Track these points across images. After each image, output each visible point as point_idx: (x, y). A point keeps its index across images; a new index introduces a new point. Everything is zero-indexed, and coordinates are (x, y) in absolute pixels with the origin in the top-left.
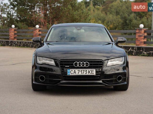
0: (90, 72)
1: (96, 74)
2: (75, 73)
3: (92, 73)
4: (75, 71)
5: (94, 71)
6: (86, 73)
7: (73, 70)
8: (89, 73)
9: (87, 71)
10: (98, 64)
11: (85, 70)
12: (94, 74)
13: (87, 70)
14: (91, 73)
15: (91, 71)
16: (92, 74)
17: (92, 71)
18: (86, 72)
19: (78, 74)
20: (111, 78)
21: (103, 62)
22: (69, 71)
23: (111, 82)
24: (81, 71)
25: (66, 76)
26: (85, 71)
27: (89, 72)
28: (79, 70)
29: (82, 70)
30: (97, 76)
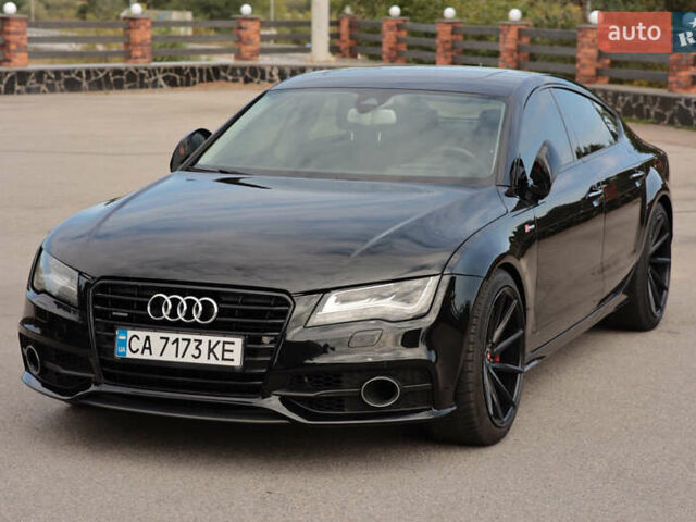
0: (218, 350)
1: (245, 362)
2: (150, 348)
3: (227, 355)
4: (148, 338)
5: (237, 345)
6: (197, 353)
7: (142, 334)
8: (211, 355)
9: (200, 342)
10: (261, 314)
11: (192, 337)
12: (232, 360)
13: (205, 339)
14: (220, 356)
15: (221, 344)
16: (223, 359)
17: (227, 347)
18: (197, 348)
19: (161, 354)
20: (329, 386)
21: (289, 305)
22: (124, 338)
23: (328, 409)
24: (177, 340)
25: (109, 359)
26: (193, 344)
27: (211, 350)
28: (167, 339)
29: (181, 336)
30: (247, 371)
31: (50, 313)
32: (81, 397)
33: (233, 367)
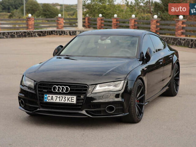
0: (70, 99)
1: (77, 102)
2: (53, 99)
3: (72, 100)
4: (52, 97)
5: (75, 98)
6: (65, 100)
7: (51, 96)
9: (65, 97)
10: (81, 90)
11: (63, 96)
12: (74, 102)
13: (67, 96)
14: (70, 101)
15: (71, 98)
17: (72, 98)
18: (65, 99)
19: (56, 100)
20: (98, 108)
21: (87, 88)
22: (46, 97)
23: (98, 114)
24: (60, 97)
25: (43, 102)
26: (64, 98)
27: (68, 99)
28: (57, 97)
29: (60, 96)
30: (77, 104)
31: (27, 91)
32: (35, 112)
33: (74, 103)
